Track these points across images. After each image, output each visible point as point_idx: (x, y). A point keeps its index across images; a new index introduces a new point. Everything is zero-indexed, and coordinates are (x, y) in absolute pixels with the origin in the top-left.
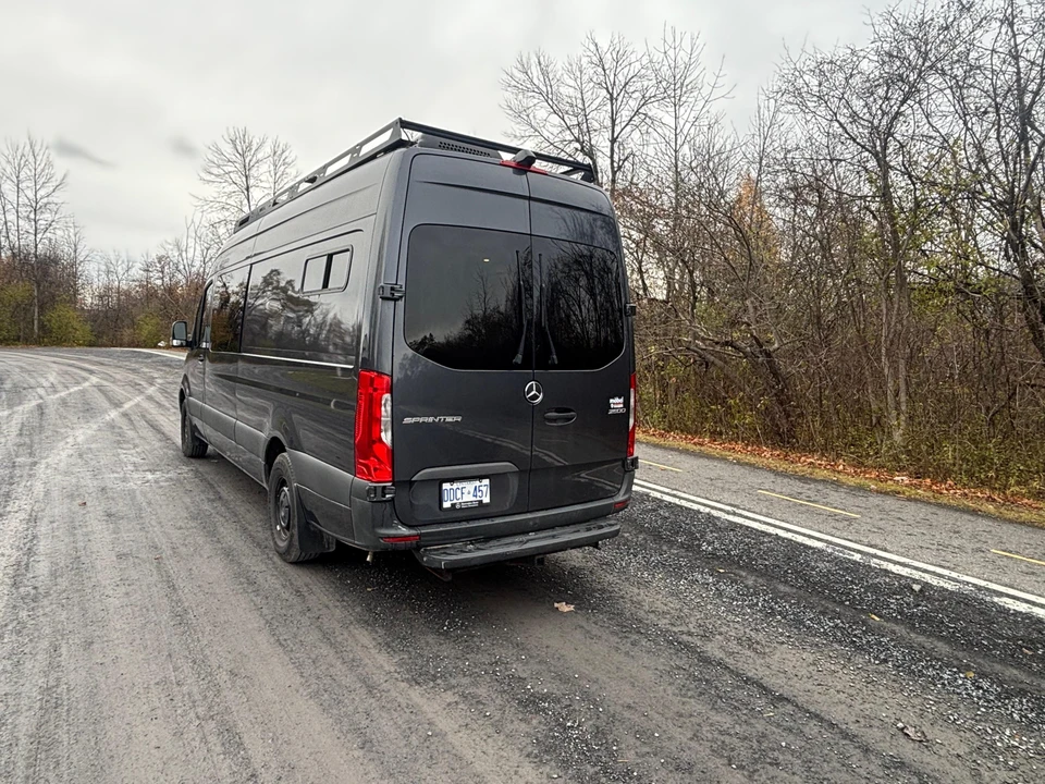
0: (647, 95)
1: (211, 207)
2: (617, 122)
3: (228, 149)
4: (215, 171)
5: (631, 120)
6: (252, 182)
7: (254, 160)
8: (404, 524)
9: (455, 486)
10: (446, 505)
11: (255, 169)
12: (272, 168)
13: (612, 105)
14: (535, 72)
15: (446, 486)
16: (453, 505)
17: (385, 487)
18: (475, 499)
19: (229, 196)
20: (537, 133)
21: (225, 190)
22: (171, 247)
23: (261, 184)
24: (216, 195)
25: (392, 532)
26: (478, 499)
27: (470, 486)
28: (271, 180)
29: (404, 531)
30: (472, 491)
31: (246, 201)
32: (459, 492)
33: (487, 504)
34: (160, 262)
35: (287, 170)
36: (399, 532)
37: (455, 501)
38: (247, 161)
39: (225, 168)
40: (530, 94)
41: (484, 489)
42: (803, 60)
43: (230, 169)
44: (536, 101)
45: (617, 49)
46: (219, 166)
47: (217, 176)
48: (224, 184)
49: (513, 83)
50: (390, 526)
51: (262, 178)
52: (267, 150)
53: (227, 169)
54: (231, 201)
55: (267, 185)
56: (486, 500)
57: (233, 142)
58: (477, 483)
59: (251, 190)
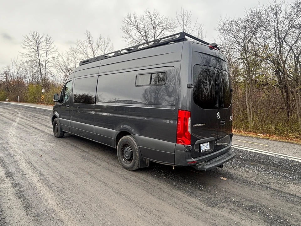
0: (164, 28)
1: (26, 56)
2: (156, 35)
3: (31, 38)
4: (27, 44)
5: (159, 35)
6: (39, 48)
7: (40, 41)
8: (193, 158)
9: (203, 145)
10: (202, 151)
11: (40, 44)
12: (46, 44)
13: (154, 30)
14: (133, 19)
17: (189, 146)
19: (32, 52)
20: (131, 37)
21: (30, 51)
22: (6, 68)
23: (42, 49)
24: (27, 52)
25: (191, 160)
26: (207, 148)
27: (206, 145)
28: (46, 48)
31: (37, 54)
34: (5, 73)
35: (51, 45)
38: (38, 42)
39: (30, 44)
40: (131, 25)
42: (225, 20)
43: (32, 44)
44: (133, 28)
45: (155, 14)
46: (28, 43)
47: (27, 46)
48: (30, 49)
49: (126, 22)
51: (43, 47)
52: (44, 39)
53: (31, 44)
54: (33, 54)
55: (44, 50)
56: (209, 148)
57: (33, 36)
59: (39, 51)
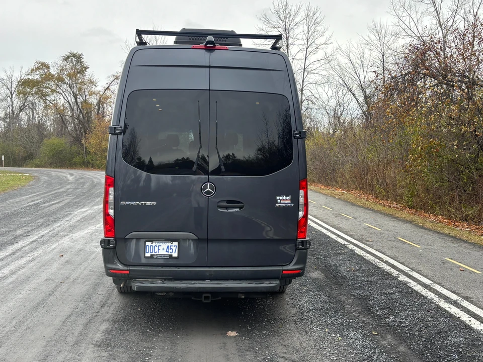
8: (121, 263)
9: (154, 244)
10: (147, 255)
12: (306, 28)
15: (148, 244)
16: (152, 256)
17: (109, 240)
18: (167, 253)
26: (169, 254)
27: (164, 246)
28: (305, 37)
29: (120, 267)
30: (166, 248)
32: (156, 249)
33: (175, 258)
35: (318, 28)
36: (117, 267)
37: (153, 253)
41: (174, 248)
50: (113, 263)
55: (302, 42)
56: (175, 255)
58: (169, 244)
59: (290, 48)
